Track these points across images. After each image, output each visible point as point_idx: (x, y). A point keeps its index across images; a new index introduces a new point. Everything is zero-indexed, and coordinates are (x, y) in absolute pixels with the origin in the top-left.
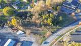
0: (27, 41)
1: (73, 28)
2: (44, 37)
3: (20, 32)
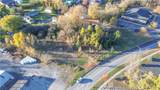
0: (40, 77)
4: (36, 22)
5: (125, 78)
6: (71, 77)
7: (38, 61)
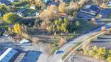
0: (33, 51)
1: (95, 35)
2: (57, 45)
3: (24, 41)
4: (26, 16)
5: (82, 50)
6: (51, 50)
7: (31, 42)
